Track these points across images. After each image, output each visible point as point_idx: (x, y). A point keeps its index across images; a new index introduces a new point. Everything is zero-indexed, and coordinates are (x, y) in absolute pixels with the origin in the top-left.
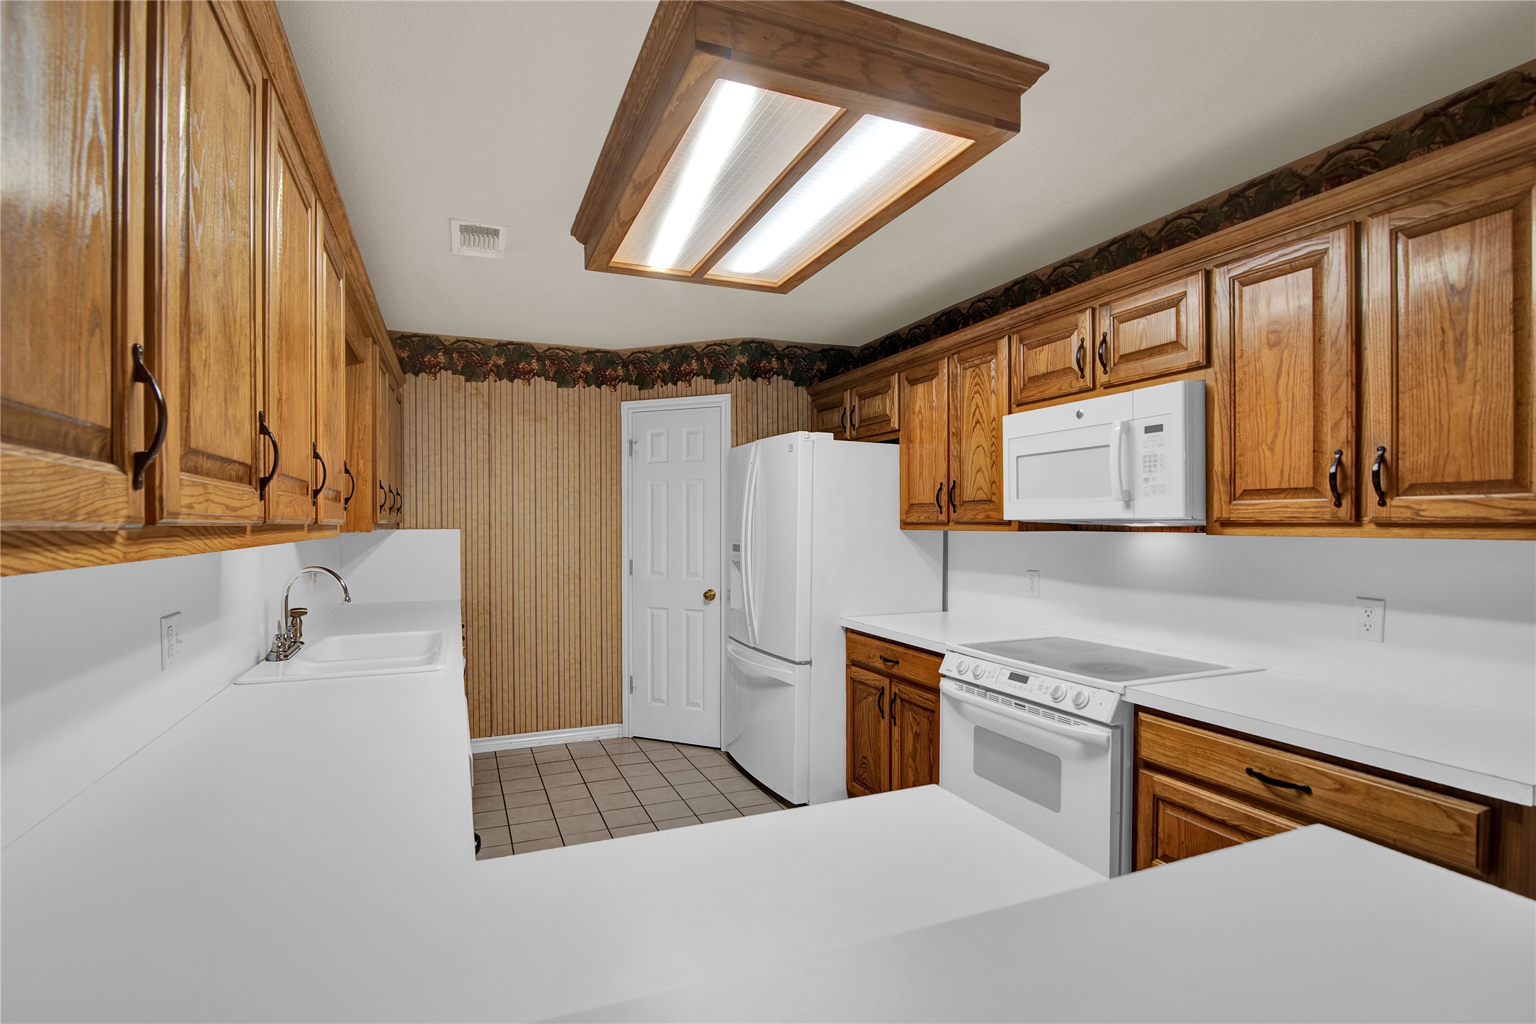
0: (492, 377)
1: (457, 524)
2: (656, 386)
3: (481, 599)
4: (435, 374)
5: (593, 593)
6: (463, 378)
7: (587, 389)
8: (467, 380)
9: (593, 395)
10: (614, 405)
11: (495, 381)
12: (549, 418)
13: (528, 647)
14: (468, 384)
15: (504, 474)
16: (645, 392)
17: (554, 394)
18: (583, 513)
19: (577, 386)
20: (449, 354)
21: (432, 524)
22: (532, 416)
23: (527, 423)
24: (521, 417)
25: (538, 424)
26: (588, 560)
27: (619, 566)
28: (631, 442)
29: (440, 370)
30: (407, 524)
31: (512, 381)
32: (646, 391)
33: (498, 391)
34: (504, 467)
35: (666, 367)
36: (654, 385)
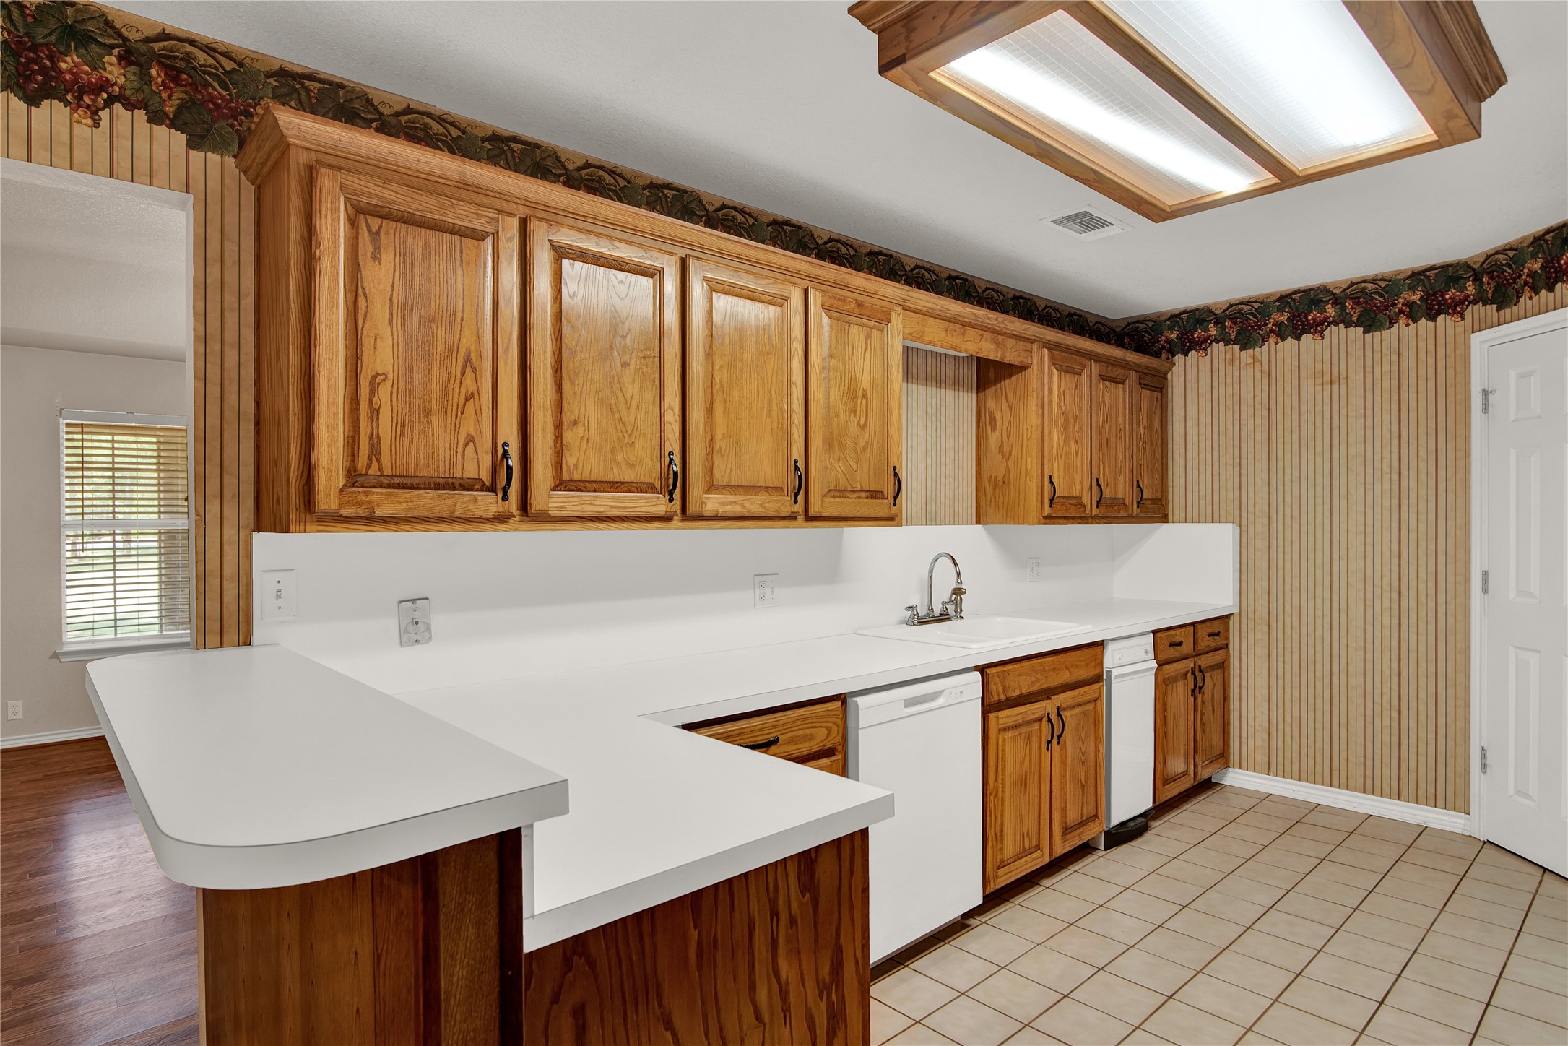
0: (1272, 339)
1: (1230, 518)
2: (1522, 300)
3: (1258, 607)
4: (1205, 350)
5: (1423, 614)
6: (1236, 347)
7: (1413, 326)
8: (1241, 350)
9: (1422, 332)
10: (1460, 339)
11: (1277, 343)
12: (1352, 376)
13: (1319, 674)
14: (1243, 353)
15: (1288, 456)
16: (1506, 312)
17: (1360, 343)
18: (1405, 502)
19: (1396, 325)
20: (1221, 323)
21: (1203, 518)
22: (1327, 378)
23: (1319, 388)
24: (1311, 382)
25: (1335, 387)
26: (1413, 568)
27: (1467, 580)
28: (1486, 393)
29: (1210, 344)
30: (1176, 518)
31: (1298, 338)
32: (1508, 311)
33: (1280, 354)
34: (1288, 447)
35: (1537, 266)
36: (1518, 298)
